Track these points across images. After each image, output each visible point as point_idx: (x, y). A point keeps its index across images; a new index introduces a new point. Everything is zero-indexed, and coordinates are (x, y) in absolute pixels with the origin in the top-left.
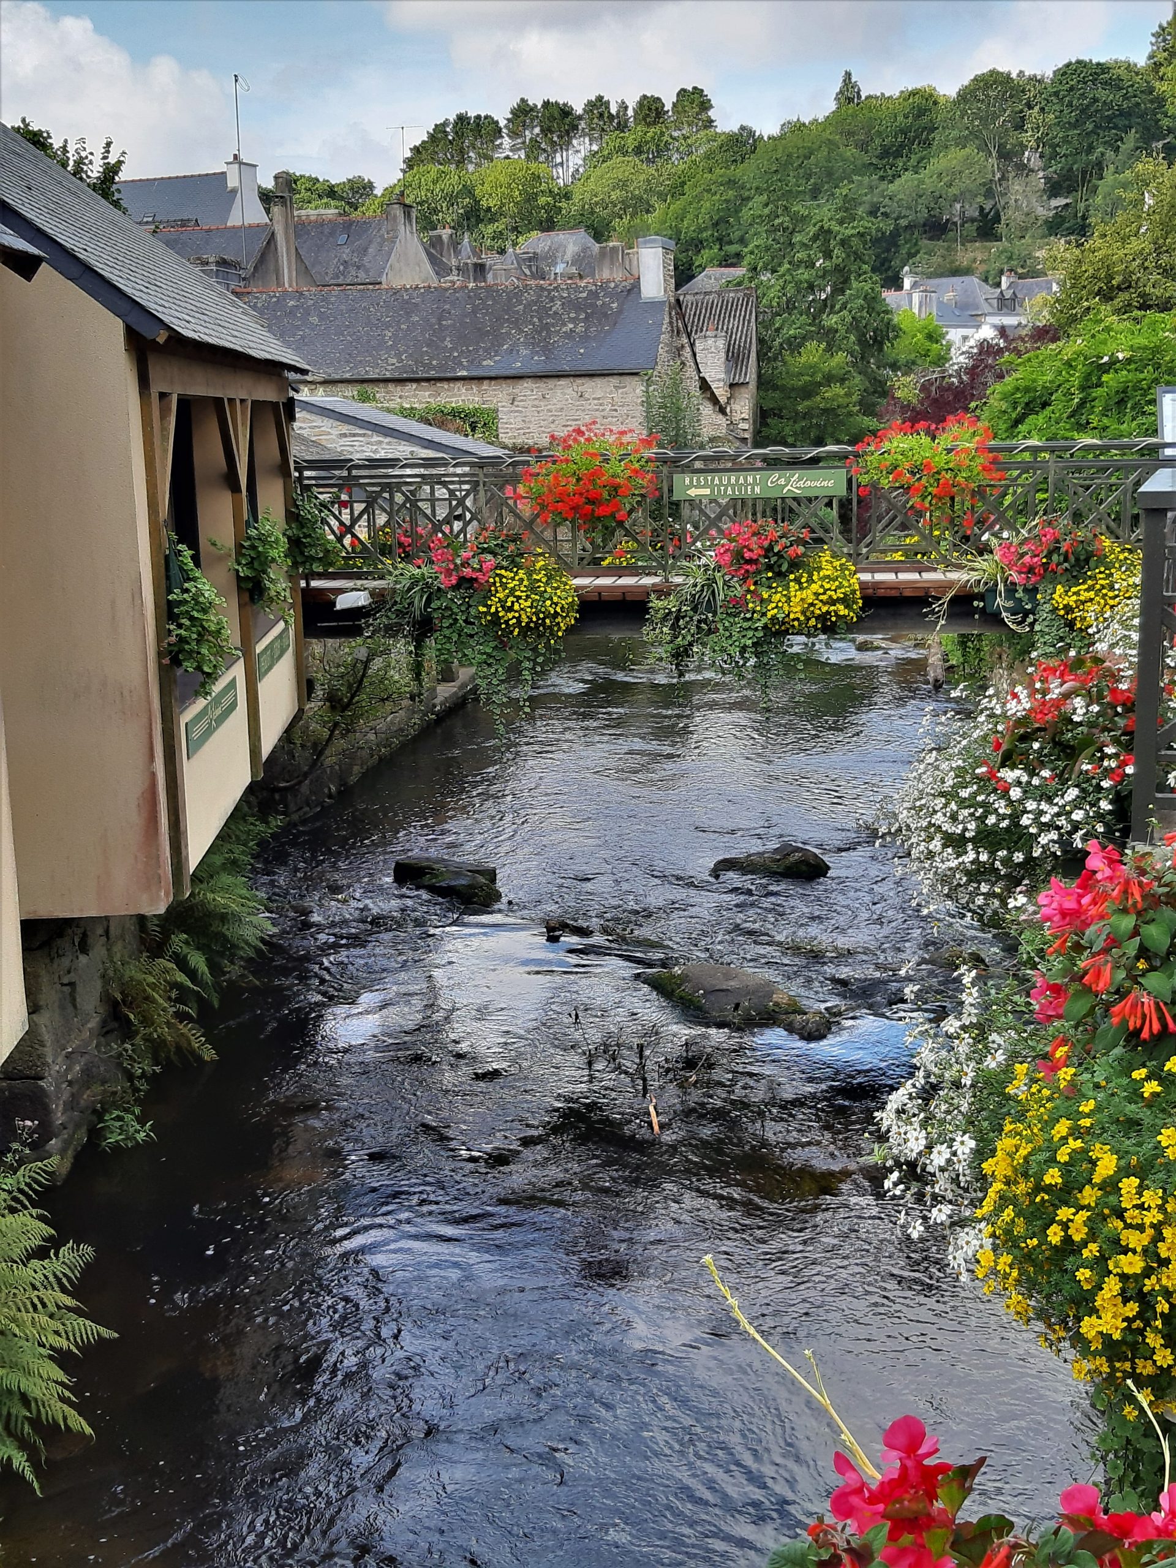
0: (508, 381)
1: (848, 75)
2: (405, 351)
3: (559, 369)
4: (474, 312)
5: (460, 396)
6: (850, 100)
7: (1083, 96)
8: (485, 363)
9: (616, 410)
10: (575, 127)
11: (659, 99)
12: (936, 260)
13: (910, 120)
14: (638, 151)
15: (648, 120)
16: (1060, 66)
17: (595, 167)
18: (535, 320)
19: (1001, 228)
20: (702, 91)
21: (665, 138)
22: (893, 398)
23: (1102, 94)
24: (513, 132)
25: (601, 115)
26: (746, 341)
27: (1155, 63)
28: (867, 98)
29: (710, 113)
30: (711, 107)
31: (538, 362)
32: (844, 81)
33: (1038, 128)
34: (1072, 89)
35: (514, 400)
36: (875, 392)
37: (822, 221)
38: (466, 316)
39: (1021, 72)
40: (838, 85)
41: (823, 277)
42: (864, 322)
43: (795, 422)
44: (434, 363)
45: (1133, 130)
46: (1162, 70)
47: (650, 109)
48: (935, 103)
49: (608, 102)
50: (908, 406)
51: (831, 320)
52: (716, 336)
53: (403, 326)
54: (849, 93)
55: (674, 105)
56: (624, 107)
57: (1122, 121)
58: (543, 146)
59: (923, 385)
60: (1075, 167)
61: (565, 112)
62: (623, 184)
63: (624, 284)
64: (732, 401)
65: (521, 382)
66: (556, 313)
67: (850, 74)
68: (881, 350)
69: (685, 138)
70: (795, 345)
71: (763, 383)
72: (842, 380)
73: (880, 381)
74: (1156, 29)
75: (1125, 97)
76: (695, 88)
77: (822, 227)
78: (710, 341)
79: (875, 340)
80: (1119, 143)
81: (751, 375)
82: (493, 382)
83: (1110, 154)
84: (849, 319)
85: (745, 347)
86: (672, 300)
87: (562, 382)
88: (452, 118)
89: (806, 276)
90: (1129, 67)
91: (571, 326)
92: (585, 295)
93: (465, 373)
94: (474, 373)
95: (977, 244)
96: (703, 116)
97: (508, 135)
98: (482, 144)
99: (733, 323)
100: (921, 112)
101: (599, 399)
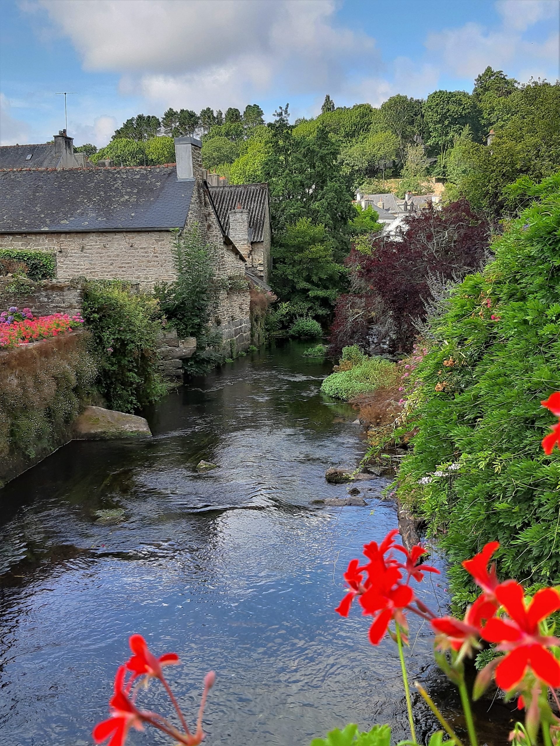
0: (79, 235)
1: (328, 97)
2: (7, 213)
3: (115, 226)
4: (60, 187)
5: (44, 245)
6: (329, 109)
7: (442, 109)
8: (62, 222)
9: (157, 257)
10: (197, 123)
11: (237, 110)
12: (372, 187)
13: (359, 119)
14: (227, 134)
15: (232, 120)
16: (431, 93)
17: (206, 142)
18: (102, 193)
19: (403, 172)
20: (258, 106)
21: (240, 129)
22: (354, 250)
23: (452, 107)
24: (166, 125)
25: (209, 117)
26: (261, 216)
27: (477, 94)
28: (337, 109)
29: (262, 117)
30: (263, 114)
31: (101, 223)
32: (326, 100)
33: (420, 125)
34: (437, 105)
35: (83, 248)
36: (342, 249)
37: (309, 145)
38: (53, 190)
39: (411, 98)
40: (323, 102)
41: (310, 179)
42: (335, 206)
43: (293, 266)
44: (26, 221)
45: (468, 125)
46: (480, 97)
47: (233, 115)
48: (371, 111)
49: (212, 111)
50: (365, 256)
51: (315, 205)
52: (242, 212)
53: (8, 196)
54: (328, 106)
55: (245, 112)
56: (220, 113)
57: (462, 121)
58: (181, 131)
59: (375, 241)
60: (440, 142)
61: (191, 115)
62: (218, 149)
63: (166, 170)
64: (253, 253)
65: (88, 235)
66: (116, 188)
67: (329, 97)
68: (345, 223)
69: (250, 128)
70: (293, 219)
71: (273, 242)
72: (322, 241)
73: (345, 242)
74: (477, 77)
75: (464, 109)
76: (255, 105)
77: (309, 148)
78: (238, 215)
79: (342, 218)
80: (461, 131)
81: (266, 236)
82: (68, 236)
83: (456, 136)
84: (326, 204)
85: (261, 219)
86: (201, 182)
87: (118, 236)
88: (136, 117)
89: (300, 178)
90: (465, 95)
91: (127, 197)
92: (138, 177)
93: (47, 229)
94: (53, 229)
95: (392, 180)
96: (259, 119)
97: (163, 126)
98: (151, 130)
99: (253, 205)
100: (364, 115)
101: (144, 248)
